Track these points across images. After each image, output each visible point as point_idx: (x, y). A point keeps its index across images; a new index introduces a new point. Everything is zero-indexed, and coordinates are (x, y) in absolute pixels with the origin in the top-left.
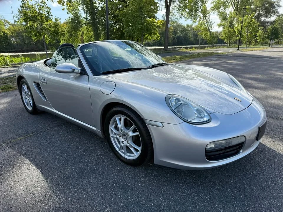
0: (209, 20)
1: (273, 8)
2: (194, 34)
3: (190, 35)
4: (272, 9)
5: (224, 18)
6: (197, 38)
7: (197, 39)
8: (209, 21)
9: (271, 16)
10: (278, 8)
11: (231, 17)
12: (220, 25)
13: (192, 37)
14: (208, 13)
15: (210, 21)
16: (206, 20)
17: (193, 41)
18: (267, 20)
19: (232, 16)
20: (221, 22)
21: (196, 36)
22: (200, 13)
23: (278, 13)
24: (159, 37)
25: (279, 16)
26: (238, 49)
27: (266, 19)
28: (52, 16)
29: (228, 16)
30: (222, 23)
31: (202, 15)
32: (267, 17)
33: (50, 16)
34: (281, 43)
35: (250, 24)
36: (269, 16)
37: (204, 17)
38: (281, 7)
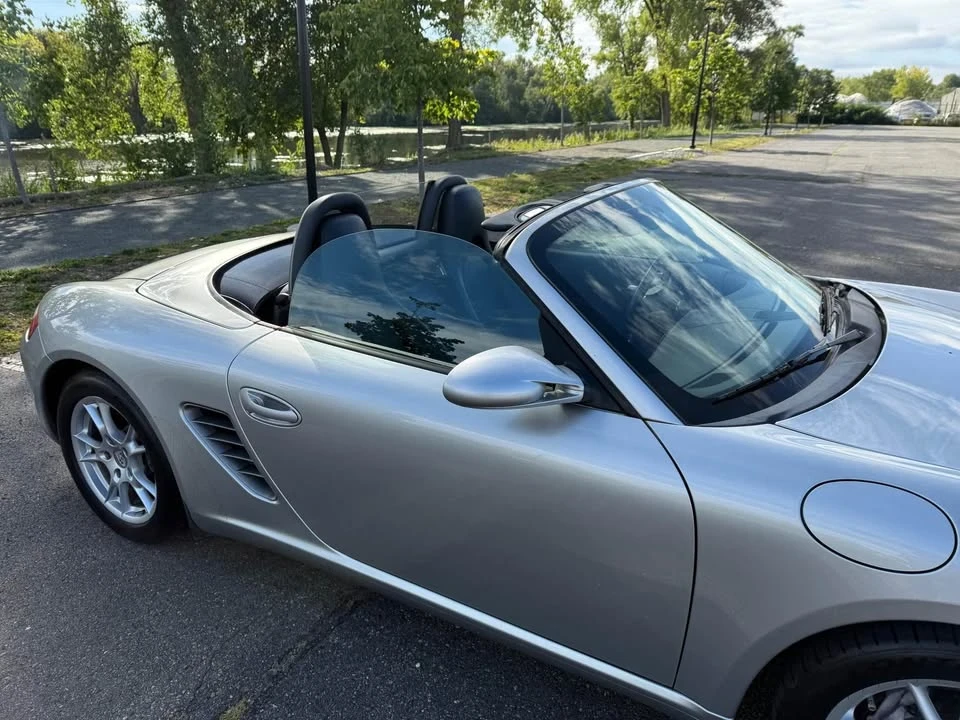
0: (569, 40)
1: (757, 11)
2: (511, 88)
3: (499, 91)
4: (753, 10)
5: (612, 36)
6: (520, 100)
7: (522, 102)
8: (573, 43)
9: (751, 33)
10: (773, 9)
11: (634, 33)
12: (602, 59)
13: (506, 96)
14: (569, 18)
15: (576, 45)
16: (561, 40)
17: (508, 108)
18: (743, 45)
19: (638, 31)
20: (603, 48)
21: (517, 92)
22: (540, 16)
23: (773, 24)
24: (476, 111)
25: (776, 34)
26: (693, 147)
27: (738, 42)
28: (28, 12)
29: (624, 30)
30: (605, 52)
31: (546, 25)
32: (740, 35)
33: (23, 16)
34: (781, 122)
35: (723, 61)
36: (746, 34)
37: (556, 29)
38: (781, 5)
